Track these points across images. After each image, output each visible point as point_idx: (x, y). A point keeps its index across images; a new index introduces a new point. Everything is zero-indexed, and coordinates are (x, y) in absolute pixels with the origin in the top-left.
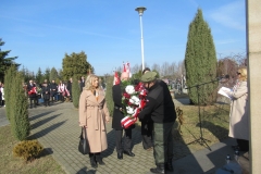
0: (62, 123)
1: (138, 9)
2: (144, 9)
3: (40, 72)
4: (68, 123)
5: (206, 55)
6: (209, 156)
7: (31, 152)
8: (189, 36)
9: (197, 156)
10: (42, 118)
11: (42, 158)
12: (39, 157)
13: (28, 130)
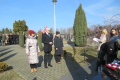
0: (15, 54)
1: (53, 1)
2: (56, 1)
4: (18, 54)
5: (83, 24)
6: (89, 67)
7: (2, 68)
8: (76, 16)
9: (84, 68)
10: (3, 52)
12: (6, 71)
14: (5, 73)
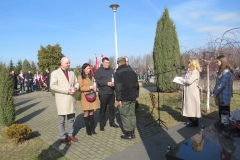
0: (43, 110)
1: (112, 6)
2: (117, 6)
3: (12, 64)
5: (171, 49)
7: (22, 134)
8: (157, 32)
11: (31, 140)
12: (28, 139)
13: (14, 115)
14: (26, 143)
